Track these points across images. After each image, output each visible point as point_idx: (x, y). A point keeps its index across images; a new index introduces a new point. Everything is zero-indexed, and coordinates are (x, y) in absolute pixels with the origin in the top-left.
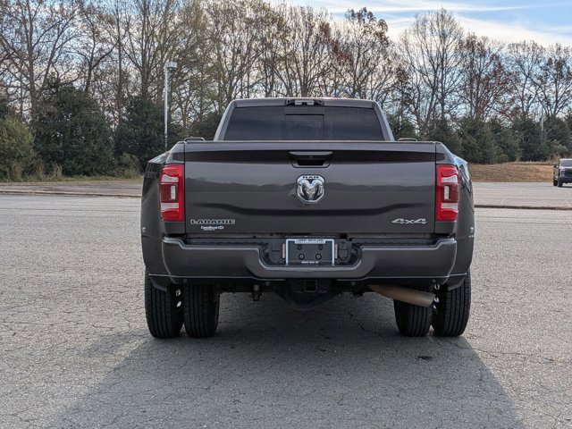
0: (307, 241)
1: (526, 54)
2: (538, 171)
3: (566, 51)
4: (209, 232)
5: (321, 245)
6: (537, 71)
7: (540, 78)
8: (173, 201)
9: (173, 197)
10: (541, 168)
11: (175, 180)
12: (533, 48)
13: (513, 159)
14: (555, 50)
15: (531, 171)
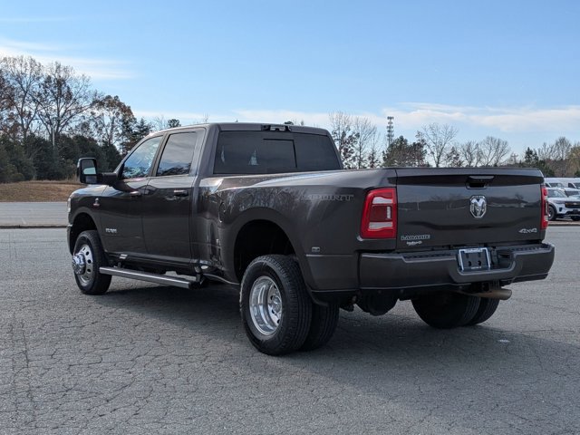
0: (471, 251)
1: (23, 70)
2: (60, 191)
3: (65, 70)
4: (412, 247)
5: (479, 253)
6: (36, 88)
7: (39, 95)
8: (389, 221)
9: (389, 217)
10: (63, 187)
11: (390, 201)
12: (31, 64)
13: (28, 178)
14: (55, 67)
15: (53, 190)
